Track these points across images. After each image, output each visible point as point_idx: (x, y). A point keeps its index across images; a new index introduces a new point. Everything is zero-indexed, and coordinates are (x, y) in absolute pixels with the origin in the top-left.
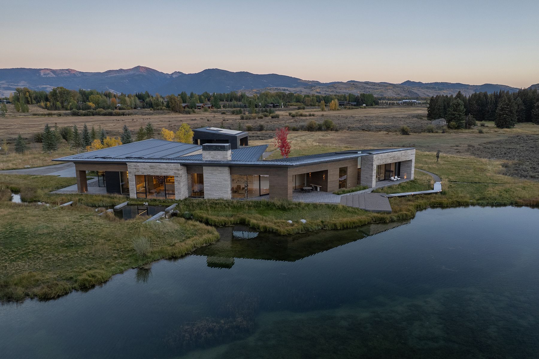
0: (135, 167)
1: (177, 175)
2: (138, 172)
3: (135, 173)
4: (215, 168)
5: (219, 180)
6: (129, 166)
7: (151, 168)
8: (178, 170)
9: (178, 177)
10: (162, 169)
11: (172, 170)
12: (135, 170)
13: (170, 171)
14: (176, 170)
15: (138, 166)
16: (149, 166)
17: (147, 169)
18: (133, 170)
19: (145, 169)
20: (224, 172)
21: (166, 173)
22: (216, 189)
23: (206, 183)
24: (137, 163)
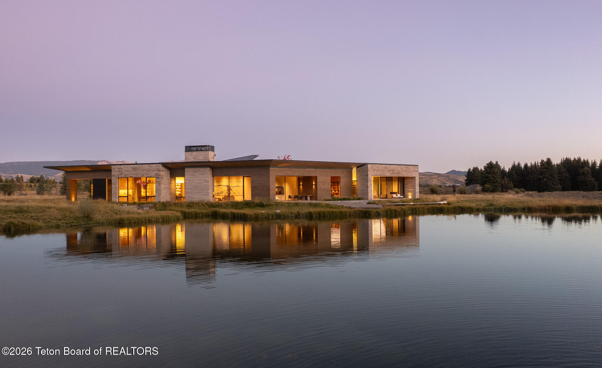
0: (119, 170)
1: (158, 176)
2: (121, 174)
3: (118, 176)
4: (197, 169)
5: (200, 182)
6: (114, 169)
7: (134, 170)
8: (159, 171)
9: (159, 178)
10: (144, 170)
11: (154, 171)
12: (118, 173)
13: (152, 172)
14: (157, 171)
15: (122, 169)
16: (131, 168)
17: (129, 171)
18: (117, 173)
19: (128, 171)
20: (205, 172)
21: (148, 174)
22: (197, 191)
23: (188, 185)
24: (120, 166)
